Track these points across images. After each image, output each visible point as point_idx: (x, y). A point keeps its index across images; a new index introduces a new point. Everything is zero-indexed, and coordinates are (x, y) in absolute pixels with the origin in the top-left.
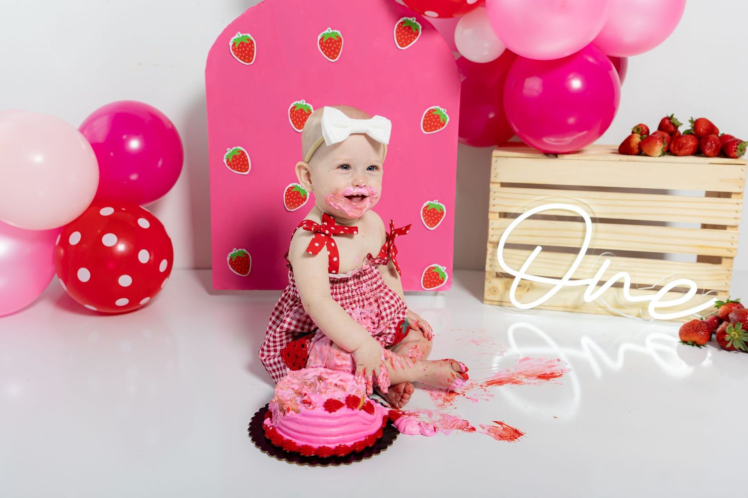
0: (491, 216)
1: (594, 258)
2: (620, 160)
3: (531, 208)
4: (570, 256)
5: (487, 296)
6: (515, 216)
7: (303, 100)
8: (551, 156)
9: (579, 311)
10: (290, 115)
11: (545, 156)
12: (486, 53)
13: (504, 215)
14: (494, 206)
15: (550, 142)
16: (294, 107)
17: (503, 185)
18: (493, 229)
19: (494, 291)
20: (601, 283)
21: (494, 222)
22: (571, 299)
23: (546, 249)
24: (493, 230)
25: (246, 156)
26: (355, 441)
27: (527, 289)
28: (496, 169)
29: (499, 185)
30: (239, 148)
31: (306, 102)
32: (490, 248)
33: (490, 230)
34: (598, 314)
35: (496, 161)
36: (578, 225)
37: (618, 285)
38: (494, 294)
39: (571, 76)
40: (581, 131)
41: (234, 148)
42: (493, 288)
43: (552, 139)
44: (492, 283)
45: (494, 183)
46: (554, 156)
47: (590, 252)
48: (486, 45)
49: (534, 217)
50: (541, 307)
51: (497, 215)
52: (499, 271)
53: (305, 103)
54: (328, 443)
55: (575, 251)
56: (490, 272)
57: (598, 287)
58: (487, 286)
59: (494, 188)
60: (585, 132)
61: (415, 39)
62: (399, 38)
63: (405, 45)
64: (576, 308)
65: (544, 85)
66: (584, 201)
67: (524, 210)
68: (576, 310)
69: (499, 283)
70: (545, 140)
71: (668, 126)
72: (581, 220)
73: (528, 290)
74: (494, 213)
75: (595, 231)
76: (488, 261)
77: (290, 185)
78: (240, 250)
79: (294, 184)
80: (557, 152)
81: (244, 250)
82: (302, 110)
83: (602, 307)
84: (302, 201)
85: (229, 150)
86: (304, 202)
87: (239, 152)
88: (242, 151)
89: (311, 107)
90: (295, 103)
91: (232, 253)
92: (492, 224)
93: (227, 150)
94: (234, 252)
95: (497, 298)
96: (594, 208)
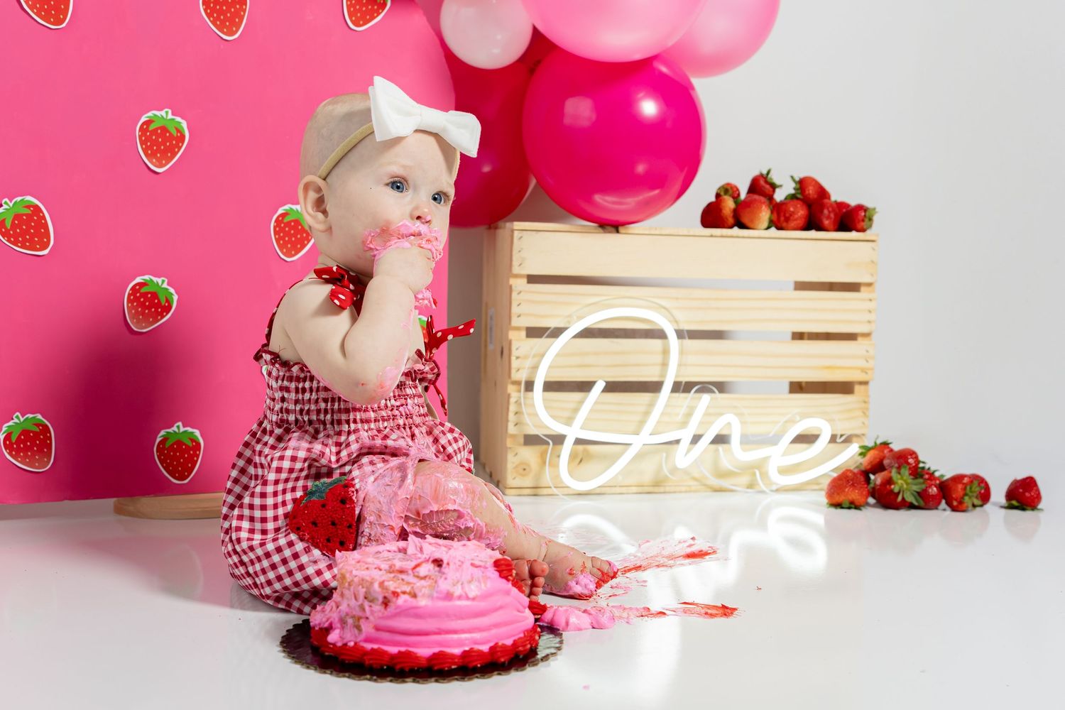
0: (512, 335)
1: (684, 399)
2: (712, 236)
3: (580, 318)
4: (643, 398)
5: (512, 479)
6: (557, 332)
7: (166, 110)
8: (609, 228)
9: (662, 489)
10: (140, 137)
11: (600, 230)
12: (496, 51)
13: (534, 332)
14: (519, 316)
15: (606, 202)
16: (148, 122)
17: (532, 279)
18: (517, 358)
19: (524, 469)
20: (696, 439)
21: (521, 346)
22: (648, 470)
23: (612, 387)
24: (519, 360)
25: (44, 217)
27: (579, 460)
28: (520, 251)
29: (525, 280)
30: (29, 198)
31: (173, 114)
32: (514, 393)
33: (513, 358)
34: (690, 491)
35: (521, 237)
36: (656, 344)
37: (720, 439)
38: (523, 475)
40: (653, 188)
41: (19, 199)
42: (522, 463)
43: (609, 198)
44: (517, 458)
45: (517, 276)
46: (613, 229)
47: (679, 387)
48: (499, 37)
49: (588, 333)
50: (603, 490)
51: (524, 333)
52: (532, 431)
53: (170, 116)
55: (654, 387)
56: (513, 436)
57: (691, 446)
58: (512, 461)
59: (519, 284)
60: (657, 192)
61: (379, 14)
62: (352, 9)
63: (361, 22)
64: (657, 486)
65: (598, 108)
66: (663, 303)
67: (569, 322)
68: (656, 489)
69: (529, 455)
70: (598, 198)
71: (761, 186)
72: (659, 334)
73: (581, 461)
74: (518, 329)
75: (682, 352)
76: (511, 416)
77: (139, 280)
78: (30, 416)
79: (147, 277)
80: (617, 221)
81: (39, 416)
82: (164, 129)
83: (695, 479)
84: (162, 312)
85: (6, 203)
86: (167, 314)
87: (28, 207)
88: (36, 207)
89: (184, 125)
90: (150, 114)
91: (11, 423)
92: (517, 349)
93: (3, 202)
94: (16, 420)
95: (528, 482)
96: (679, 315)
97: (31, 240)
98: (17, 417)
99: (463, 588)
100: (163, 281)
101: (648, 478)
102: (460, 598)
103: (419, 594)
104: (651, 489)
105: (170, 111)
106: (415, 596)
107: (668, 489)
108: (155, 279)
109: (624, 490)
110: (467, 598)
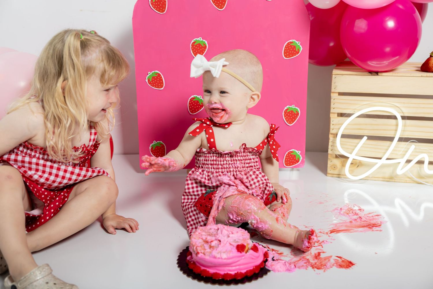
0: (331, 116)
1: (403, 144)
2: (422, 76)
3: (360, 110)
4: (387, 143)
5: (329, 171)
6: (349, 115)
7: (200, 38)
9: (393, 180)
10: (192, 48)
11: (370, 74)
13: (341, 115)
14: (334, 108)
15: (373, 64)
16: (194, 43)
17: (340, 94)
18: (333, 125)
19: (335, 167)
20: (409, 161)
21: (334, 120)
22: (388, 172)
23: (370, 138)
24: (333, 126)
25: (161, 77)
26: (247, 270)
27: (357, 166)
28: (335, 83)
29: (337, 94)
30: (156, 71)
31: (202, 39)
32: (331, 137)
33: (331, 125)
34: (406, 182)
35: (335, 78)
36: (393, 121)
37: (421, 162)
38: (334, 169)
39: (387, 19)
40: (394, 56)
41: (153, 72)
42: (333, 165)
43: (375, 62)
44: (332, 162)
45: (334, 92)
46: (375, 74)
47: (401, 140)
50: (367, 178)
51: (336, 115)
52: (338, 153)
53: (201, 40)
54: (230, 271)
55: (391, 139)
56: (331, 154)
57: (406, 164)
58: (329, 164)
59: (334, 96)
60: (397, 57)
64: (392, 179)
65: (369, 25)
66: (397, 105)
67: (355, 112)
68: (391, 180)
69: (337, 162)
70: (369, 63)
72: (395, 118)
73: (358, 166)
74: (334, 113)
75: (405, 126)
76: (330, 147)
77: (192, 97)
78: (158, 142)
79: (195, 96)
80: (378, 71)
81: (161, 142)
82: (199, 44)
83: (409, 178)
84: (200, 107)
85: (149, 73)
86: (202, 108)
87: (156, 74)
88: (159, 74)
89: (206, 42)
90: (195, 40)
91: (153, 144)
92: (333, 121)
93: (148, 73)
94: (154, 143)
95: (336, 172)
96: (404, 110)
97: (158, 85)
98: (155, 142)
99: (221, 255)
100: (200, 97)
101: (387, 175)
102: (219, 258)
103: (206, 254)
104: (388, 180)
105: (201, 38)
106: (205, 254)
107: (396, 180)
108: (198, 96)
109: (377, 179)
110: (222, 258)
